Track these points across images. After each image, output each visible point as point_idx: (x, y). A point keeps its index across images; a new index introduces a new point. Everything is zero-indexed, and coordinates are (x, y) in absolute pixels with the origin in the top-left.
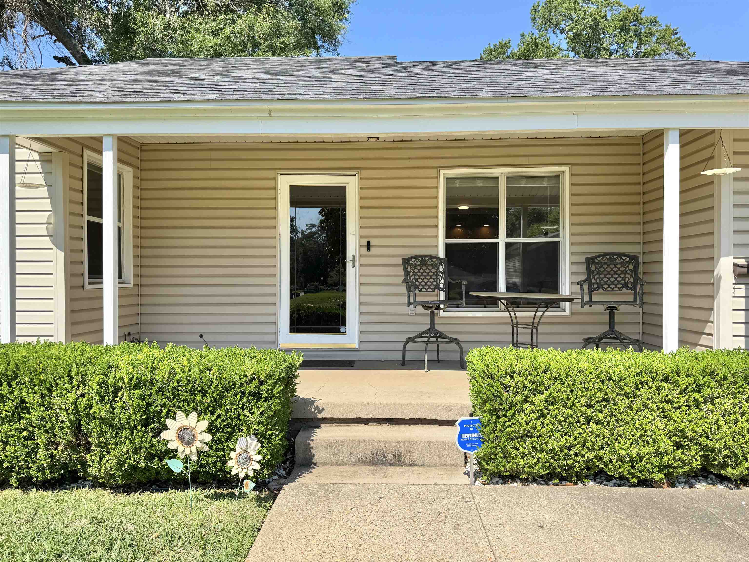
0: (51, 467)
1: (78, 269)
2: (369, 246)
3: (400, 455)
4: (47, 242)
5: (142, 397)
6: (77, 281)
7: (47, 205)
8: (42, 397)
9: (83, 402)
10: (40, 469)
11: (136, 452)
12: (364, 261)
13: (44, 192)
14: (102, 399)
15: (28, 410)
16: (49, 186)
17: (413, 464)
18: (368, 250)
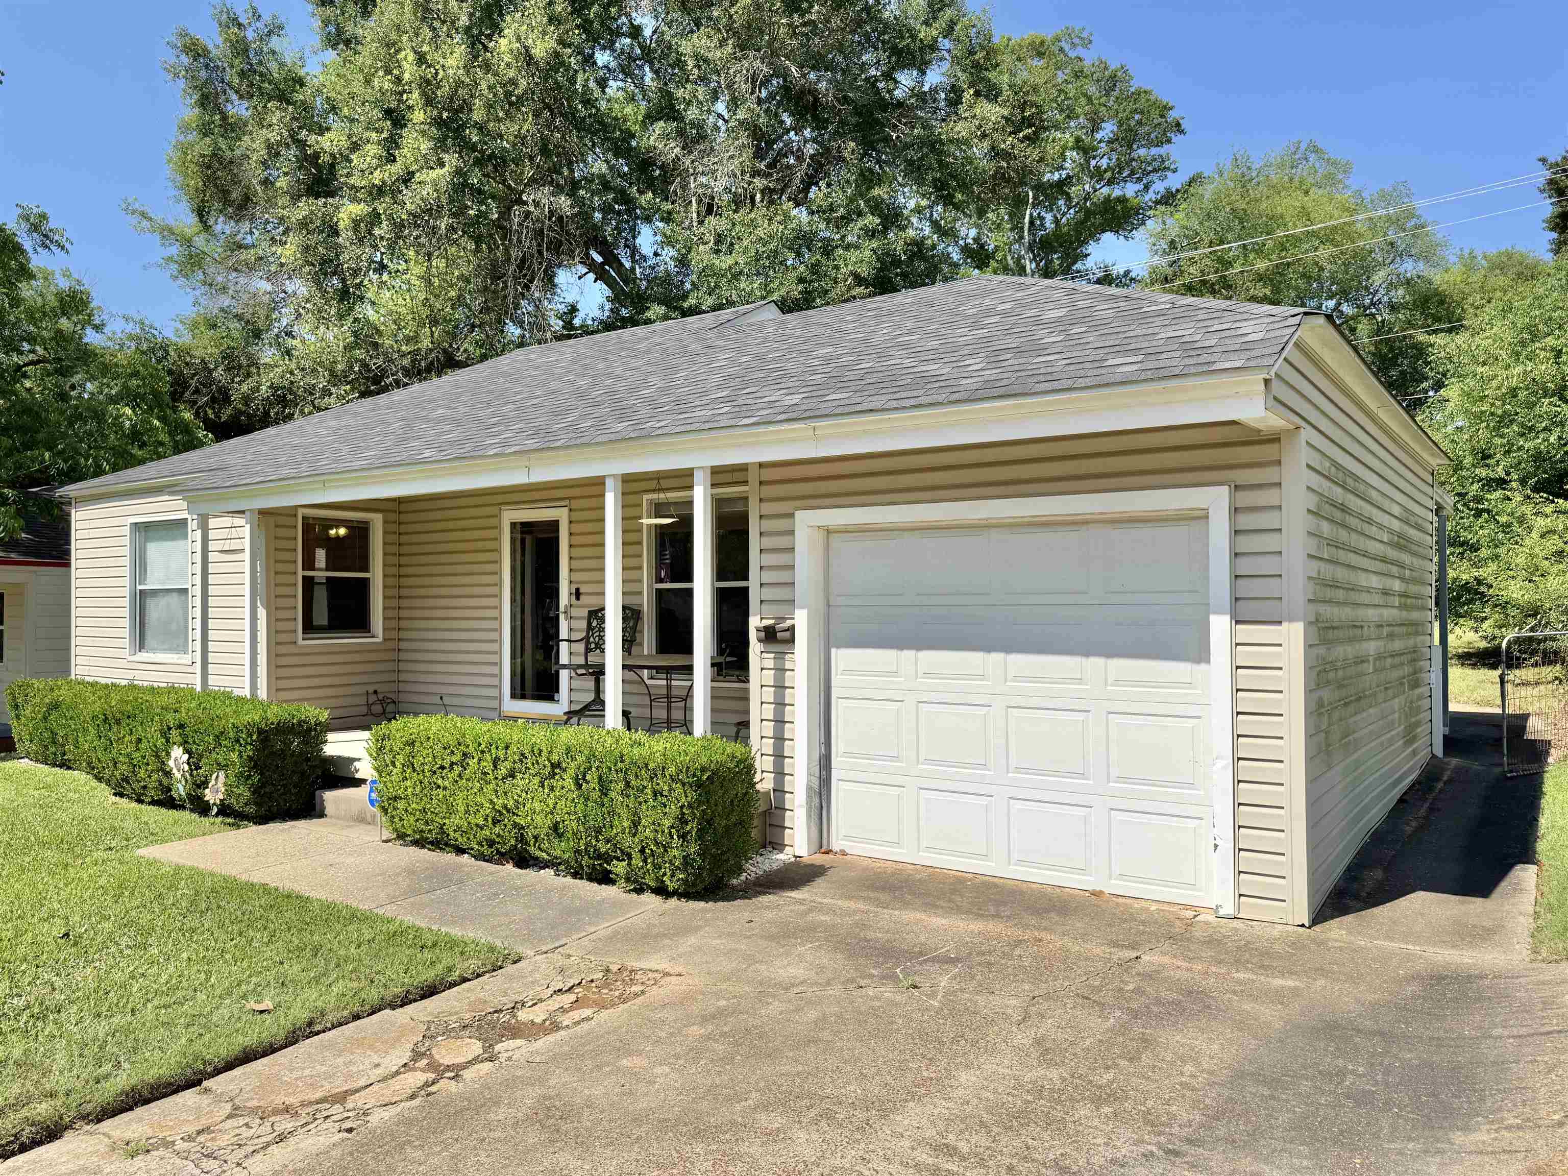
1: (289, 625)
2: (577, 594)
6: (287, 637)
12: (575, 612)
18: (578, 598)
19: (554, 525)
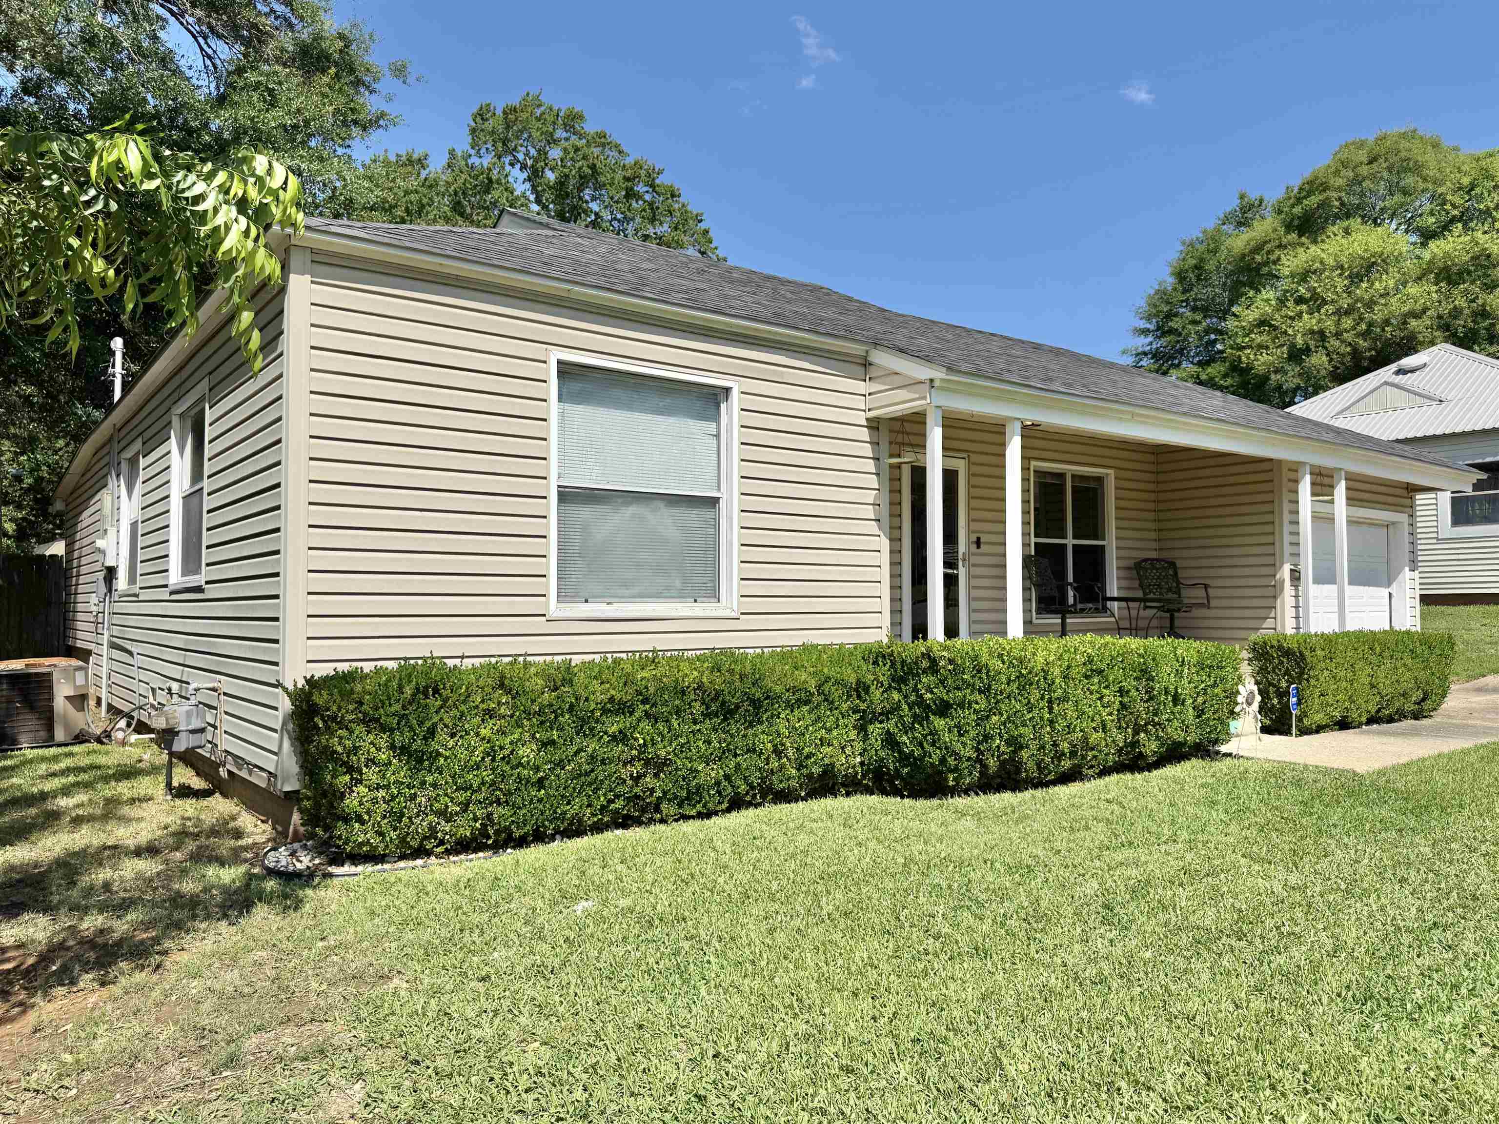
2: (978, 543)
12: (974, 560)
18: (979, 547)
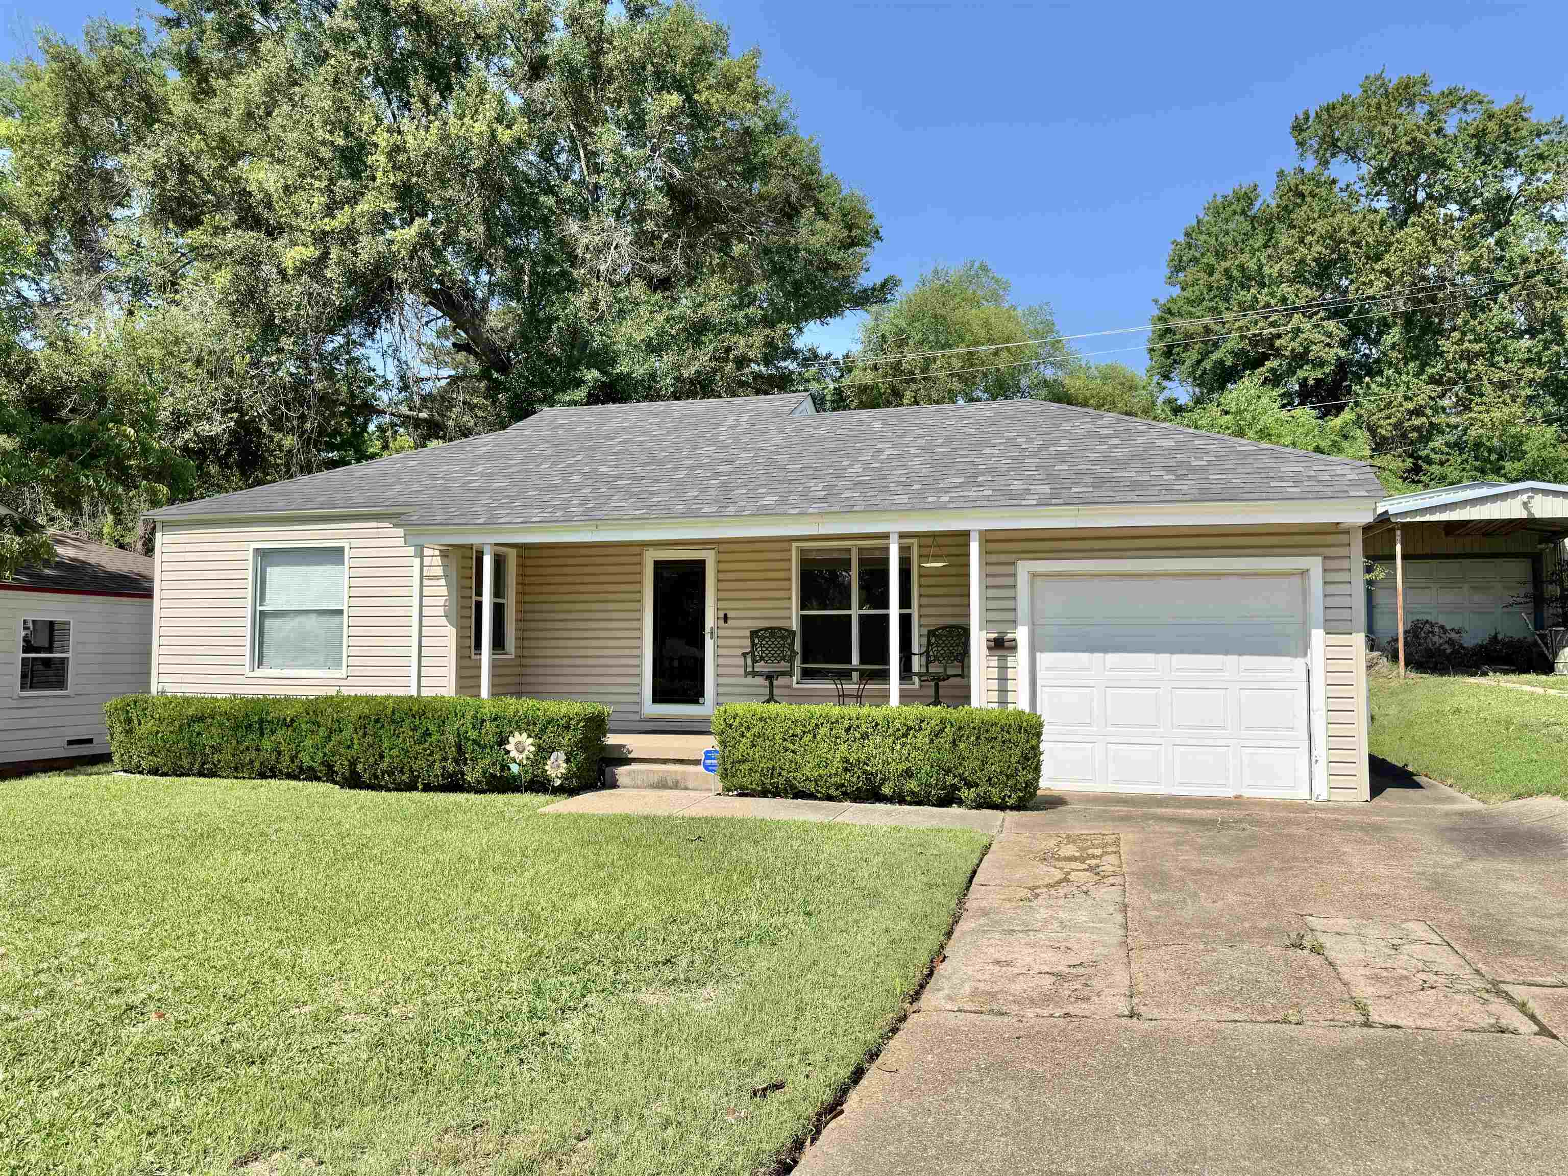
0: (442, 775)
1: (467, 642)
2: (726, 618)
3: (677, 782)
4: (444, 621)
5: (497, 726)
6: (466, 652)
7: (444, 591)
8: (439, 726)
9: (463, 729)
10: (436, 776)
11: (494, 764)
12: (722, 633)
13: (443, 582)
14: (474, 727)
15: (430, 735)
16: (446, 576)
17: (686, 789)
18: (726, 622)
19: (702, 563)
